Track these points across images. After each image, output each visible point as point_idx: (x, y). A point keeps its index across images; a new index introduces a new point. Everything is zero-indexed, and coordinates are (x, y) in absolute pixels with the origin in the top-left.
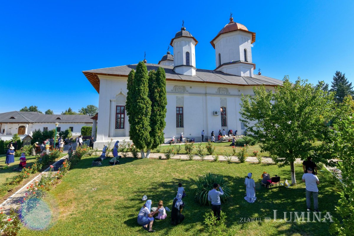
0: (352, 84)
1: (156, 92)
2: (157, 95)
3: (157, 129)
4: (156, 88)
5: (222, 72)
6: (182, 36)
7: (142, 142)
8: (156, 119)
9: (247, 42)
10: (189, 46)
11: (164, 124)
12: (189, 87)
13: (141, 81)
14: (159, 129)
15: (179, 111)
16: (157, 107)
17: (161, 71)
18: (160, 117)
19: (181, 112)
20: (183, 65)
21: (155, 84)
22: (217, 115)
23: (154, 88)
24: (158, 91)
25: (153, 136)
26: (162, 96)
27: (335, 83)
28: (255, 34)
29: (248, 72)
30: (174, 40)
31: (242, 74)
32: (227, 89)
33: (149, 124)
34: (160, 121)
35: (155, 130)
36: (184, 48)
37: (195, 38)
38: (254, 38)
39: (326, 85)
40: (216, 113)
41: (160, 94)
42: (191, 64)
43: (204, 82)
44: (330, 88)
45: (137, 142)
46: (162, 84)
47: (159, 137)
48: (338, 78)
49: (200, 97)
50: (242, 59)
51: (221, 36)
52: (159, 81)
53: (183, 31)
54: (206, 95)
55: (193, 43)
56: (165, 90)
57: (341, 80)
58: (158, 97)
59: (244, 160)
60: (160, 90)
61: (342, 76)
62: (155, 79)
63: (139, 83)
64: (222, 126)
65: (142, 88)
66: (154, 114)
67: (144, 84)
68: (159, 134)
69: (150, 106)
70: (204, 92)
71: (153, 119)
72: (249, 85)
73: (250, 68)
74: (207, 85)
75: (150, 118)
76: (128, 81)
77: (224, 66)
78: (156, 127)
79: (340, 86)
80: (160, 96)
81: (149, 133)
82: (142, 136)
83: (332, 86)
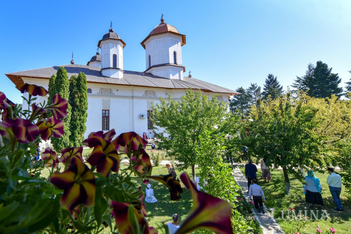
0: (283, 87)
1: (76, 97)
2: (77, 101)
3: (77, 133)
4: (77, 93)
5: (152, 74)
6: (109, 38)
7: (61, 147)
8: (75, 124)
9: (177, 44)
10: (116, 48)
11: (84, 128)
12: (116, 90)
13: (61, 86)
14: (79, 133)
15: (105, 113)
16: (77, 112)
17: (82, 76)
18: (80, 121)
19: (107, 115)
20: (109, 68)
21: (75, 89)
22: (143, 118)
23: (74, 93)
24: (79, 96)
25: (73, 140)
26: (82, 101)
27: (267, 86)
28: (184, 37)
29: (178, 74)
30: (102, 42)
31: (171, 77)
32: (154, 92)
33: (69, 128)
34: (80, 125)
35: (75, 134)
36: (111, 50)
37: (123, 40)
38: (184, 40)
39: (258, 87)
40: (143, 116)
41: (80, 100)
42: (119, 67)
43: (130, 85)
44: (262, 91)
45: (56, 146)
46: (83, 90)
47: (79, 141)
48: (270, 81)
49: (127, 101)
50: (172, 61)
51: (151, 37)
52: (80, 86)
53: (110, 32)
54: (133, 98)
55: (120, 45)
56: (86, 95)
57: (273, 83)
58: (78, 102)
59: (158, 164)
60: (81, 95)
61: (274, 79)
62: (75, 84)
63: (59, 89)
64: (149, 129)
65: (61, 94)
66: (73, 119)
67: (64, 89)
68: (79, 138)
69: (70, 111)
70: (131, 95)
71: (73, 123)
72: (175, 89)
73: (179, 70)
74: (133, 88)
75: (70, 123)
76: (49, 86)
77: (153, 69)
78: (76, 132)
79: (271, 89)
80: (81, 101)
81: (68, 137)
82: (61, 140)
83: (264, 89)
